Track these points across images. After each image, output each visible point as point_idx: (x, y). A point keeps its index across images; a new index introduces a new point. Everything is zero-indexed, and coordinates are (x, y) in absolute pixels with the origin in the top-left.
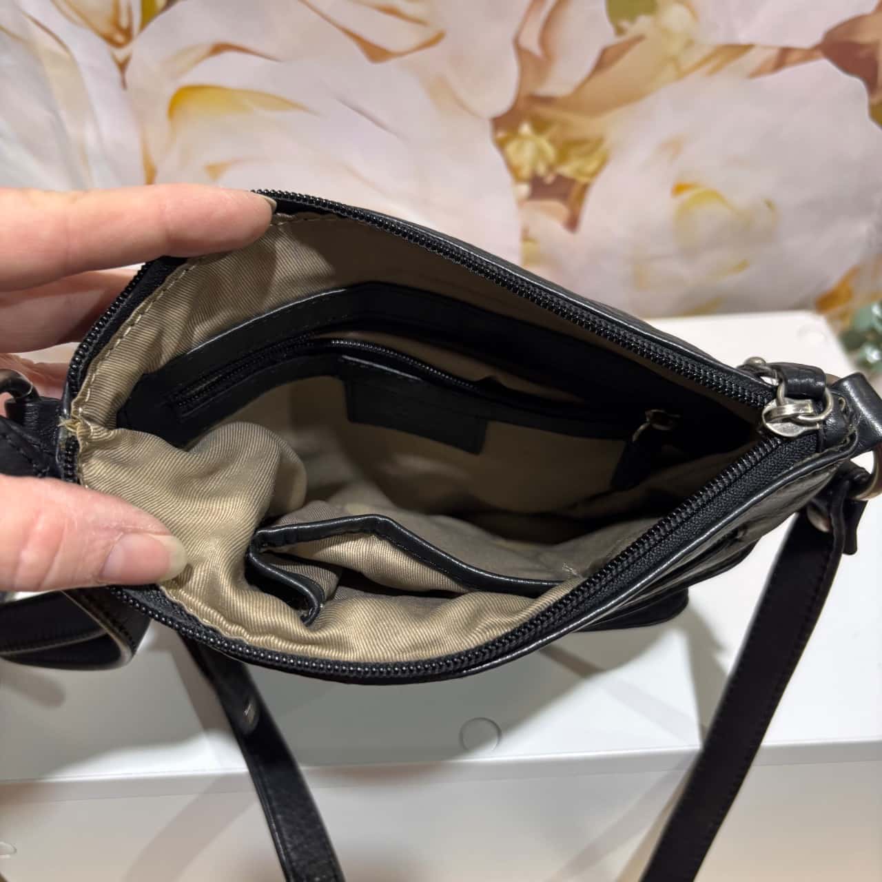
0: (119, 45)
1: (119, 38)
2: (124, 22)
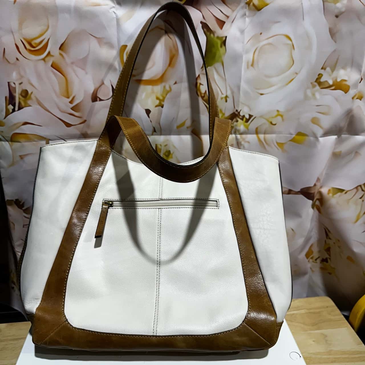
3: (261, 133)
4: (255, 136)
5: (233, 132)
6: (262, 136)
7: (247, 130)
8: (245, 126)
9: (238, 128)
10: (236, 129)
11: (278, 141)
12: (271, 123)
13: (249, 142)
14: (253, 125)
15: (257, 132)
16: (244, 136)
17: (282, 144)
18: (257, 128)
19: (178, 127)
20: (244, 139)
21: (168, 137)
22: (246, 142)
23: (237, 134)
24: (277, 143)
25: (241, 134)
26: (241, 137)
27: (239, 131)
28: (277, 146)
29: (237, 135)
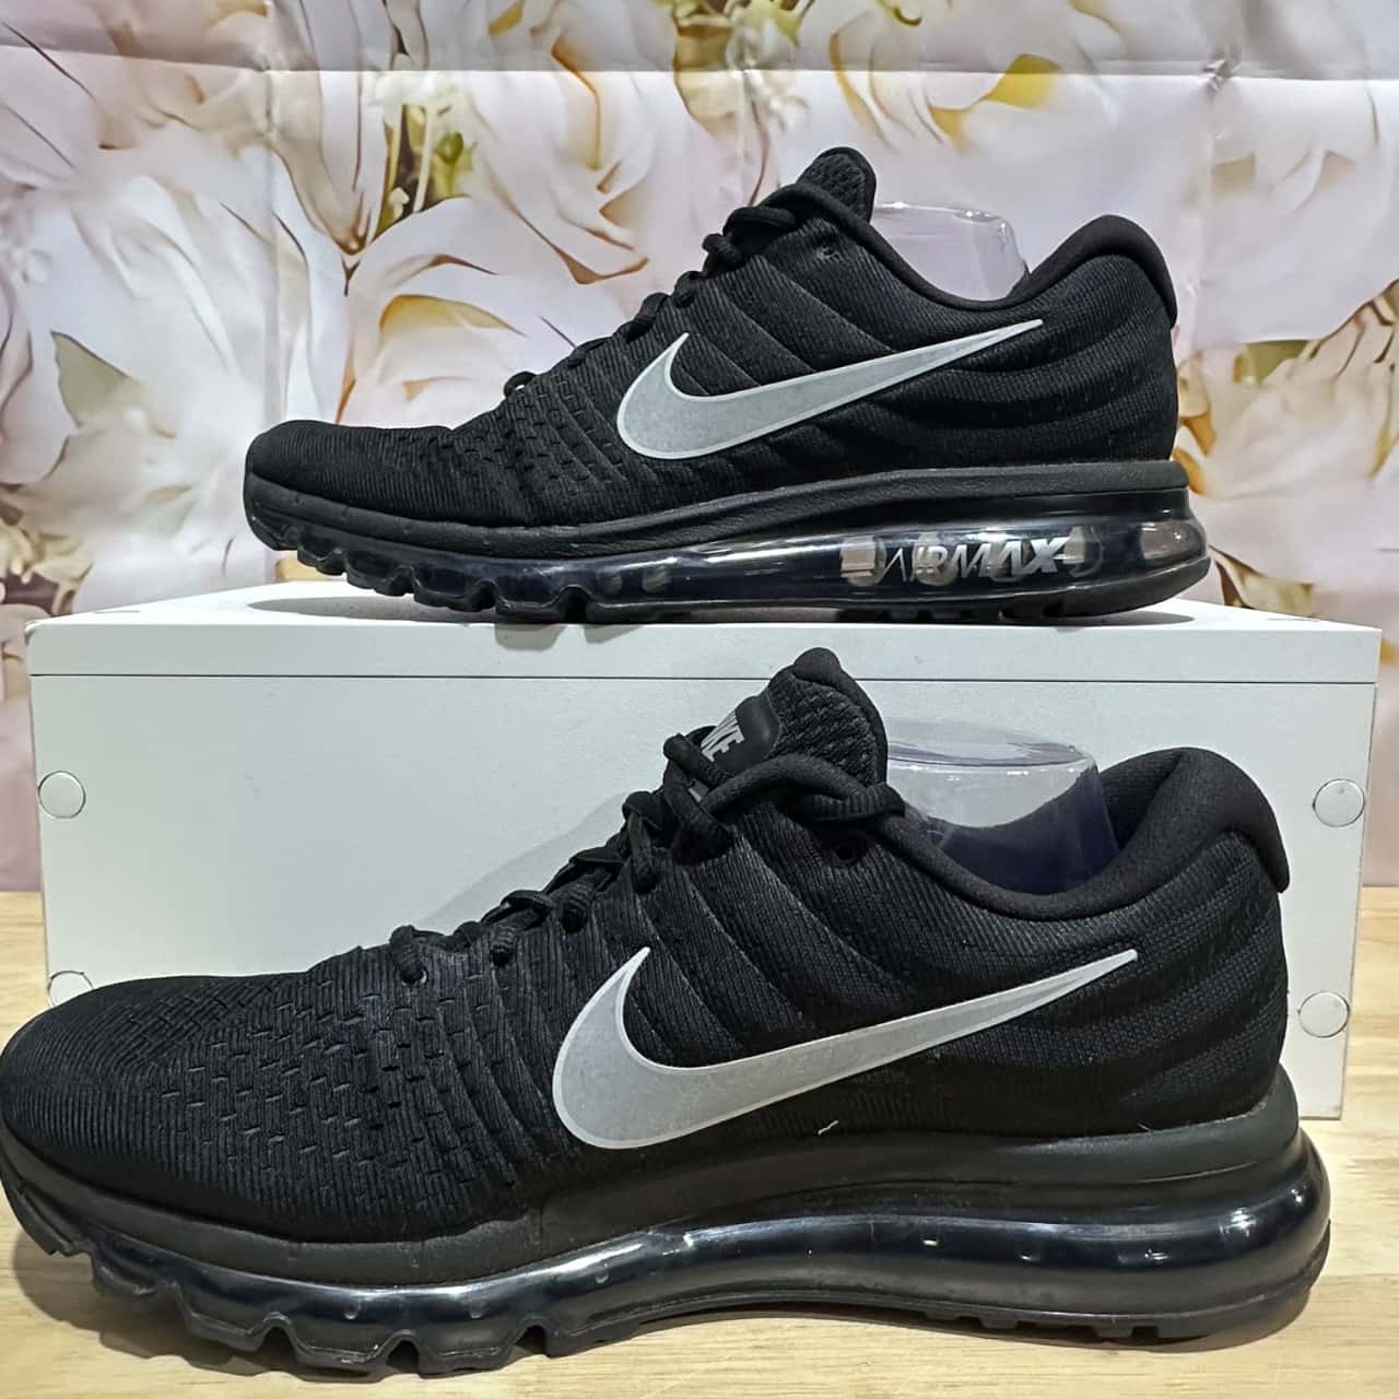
0: (351, 252)
1: (354, 246)
2: (361, 232)
3: (857, 64)
4: (829, 76)
5: (730, 56)
6: (859, 79)
7: (791, 45)
8: (780, 24)
9: (750, 34)
10: (742, 42)
11: (938, 104)
12: (898, 14)
13: (802, 102)
14: (816, 25)
15: (837, 58)
16: (779, 75)
17: (954, 113)
18: (835, 37)
19: (495, 29)
20: (779, 89)
21: (457, 77)
22: (786, 100)
23: (749, 68)
24: (932, 109)
25: (765, 66)
26: (768, 81)
27: (754, 49)
28: (936, 128)
29: (747, 71)
